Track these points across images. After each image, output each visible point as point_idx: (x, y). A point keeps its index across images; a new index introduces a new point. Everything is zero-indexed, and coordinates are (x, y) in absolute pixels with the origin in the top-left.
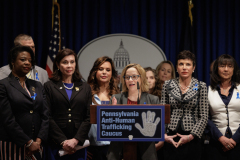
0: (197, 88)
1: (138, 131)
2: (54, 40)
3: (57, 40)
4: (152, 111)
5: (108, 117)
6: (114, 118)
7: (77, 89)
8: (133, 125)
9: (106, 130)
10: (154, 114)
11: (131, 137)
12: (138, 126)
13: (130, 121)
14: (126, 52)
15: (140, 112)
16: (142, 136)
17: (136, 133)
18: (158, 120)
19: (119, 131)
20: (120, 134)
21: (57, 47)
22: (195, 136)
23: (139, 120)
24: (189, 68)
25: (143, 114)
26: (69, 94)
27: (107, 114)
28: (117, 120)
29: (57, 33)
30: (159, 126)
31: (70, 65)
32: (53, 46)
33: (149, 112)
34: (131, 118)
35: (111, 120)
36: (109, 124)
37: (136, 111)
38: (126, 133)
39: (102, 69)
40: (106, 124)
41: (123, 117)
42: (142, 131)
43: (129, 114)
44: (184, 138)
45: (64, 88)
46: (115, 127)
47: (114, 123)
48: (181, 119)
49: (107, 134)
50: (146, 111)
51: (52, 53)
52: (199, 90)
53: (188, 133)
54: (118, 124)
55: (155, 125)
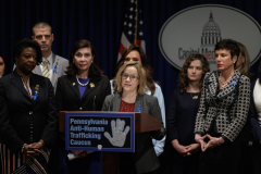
0: (235, 83)
1: (108, 140)
4: (121, 119)
5: (77, 125)
6: (83, 126)
7: (92, 85)
8: (102, 133)
9: (75, 139)
10: (123, 122)
11: (100, 147)
12: (107, 135)
13: (100, 129)
15: (110, 120)
16: (110, 145)
17: (105, 142)
18: (128, 128)
19: (88, 140)
20: (89, 143)
23: (108, 129)
25: (113, 122)
27: (76, 122)
28: (86, 128)
30: (128, 136)
33: (118, 120)
34: (100, 126)
35: (79, 128)
36: (78, 132)
37: (106, 119)
38: (95, 142)
40: (75, 132)
41: (92, 126)
42: (111, 140)
43: (98, 122)
44: (213, 140)
45: (77, 84)
46: (83, 135)
47: (83, 131)
48: (214, 118)
49: (76, 143)
50: (115, 119)
54: (87, 132)
55: (125, 134)
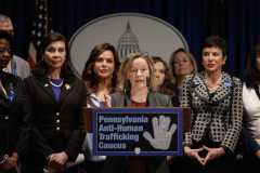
0: (229, 85)
1: (148, 142)
2: (38, 21)
3: (43, 21)
4: (166, 115)
5: (107, 124)
6: (115, 125)
7: (68, 87)
8: (140, 134)
9: (105, 141)
10: (168, 120)
11: (138, 151)
12: (147, 135)
14: (135, 37)
15: (150, 117)
16: (152, 149)
17: (145, 144)
18: (174, 127)
19: (122, 142)
20: (124, 146)
21: (42, 30)
22: (226, 149)
23: (149, 128)
24: (217, 58)
25: (155, 120)
26: (57, 94)
27: (106, 120)
28: (119, 128)
29: (43, 12)
30: (175, 136)
31: (57, 54)
32: (38, 30)
33: (162, 117)
34: (138, 124)
35: (111, 128)
36: (109, 133)
37: (145, 115)
38: (131, 145)
39: (101, 60)
40: (105, 133)
41: (127, 124)
42: (154, 143)
43: (135, 120)
44: (213, 151)
45: (50, 86)
46: (116, 137)
47: (115, 131)
48: (208, 125)
49: (106, 146)
50: (158, 116)
51: (35, 39)
52: (232, 88)
53: (217, 145)
54: (121, 133)
55: (170, 134)
